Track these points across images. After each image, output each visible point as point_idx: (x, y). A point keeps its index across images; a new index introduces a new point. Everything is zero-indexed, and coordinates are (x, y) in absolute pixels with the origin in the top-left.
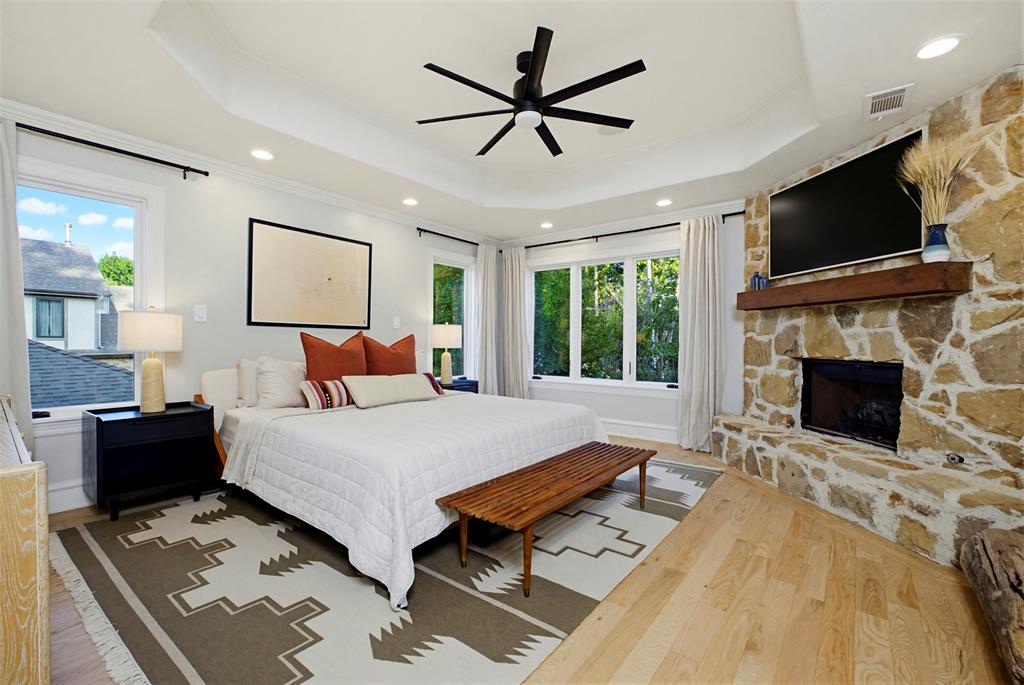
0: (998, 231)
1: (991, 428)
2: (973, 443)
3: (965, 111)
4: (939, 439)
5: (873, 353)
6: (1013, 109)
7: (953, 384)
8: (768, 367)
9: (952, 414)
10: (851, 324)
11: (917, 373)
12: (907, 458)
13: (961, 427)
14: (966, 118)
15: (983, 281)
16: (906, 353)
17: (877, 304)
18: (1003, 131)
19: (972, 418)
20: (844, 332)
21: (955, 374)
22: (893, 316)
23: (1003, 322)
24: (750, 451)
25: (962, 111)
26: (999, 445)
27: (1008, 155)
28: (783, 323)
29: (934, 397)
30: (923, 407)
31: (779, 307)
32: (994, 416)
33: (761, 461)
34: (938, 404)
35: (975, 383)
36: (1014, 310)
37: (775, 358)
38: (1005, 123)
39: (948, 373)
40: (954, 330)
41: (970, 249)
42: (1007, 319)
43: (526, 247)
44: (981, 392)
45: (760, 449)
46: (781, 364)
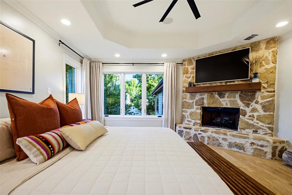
0: (269, 76)
1: (266, 123)
2: (261, 127)
3: (261, 45)
4: (251, 127)
5: (230, 105)
6: (274, 47)
7: (255, 113)
8: (192, 109)
9: (255, 120)
10: (224, 97)
11: (245, 110)
12: (241, 132)
13: (258, 123)
14: (261, 47)
15: (264, 88)
16: (241, 105)
17: (232, 92)
18: (271, 52)
19: (261, 121)
20: (221, 100)
21: (256, 110)
22: (237, 96)
23: (270, 98)
24: (195, 135)
25: (260, 45)
26: (268, 127)
27: (272, 58)
28: (198, 97)
29: (250, 116)
30: (246, 119)
31: (197, 92)
32: (267, 120)
33: (200, 137)
34: (251, 118)
35: (262, 112)
36: (273, 95)
37: (195, 107)
38: (271, 50)
39: (254, 110)
40: (256, 99)
41: (261, 80)
42: (271, 97)
43: (102, 63)
44: (264, 115)
45: (199, 134)
46: (197, 109)
